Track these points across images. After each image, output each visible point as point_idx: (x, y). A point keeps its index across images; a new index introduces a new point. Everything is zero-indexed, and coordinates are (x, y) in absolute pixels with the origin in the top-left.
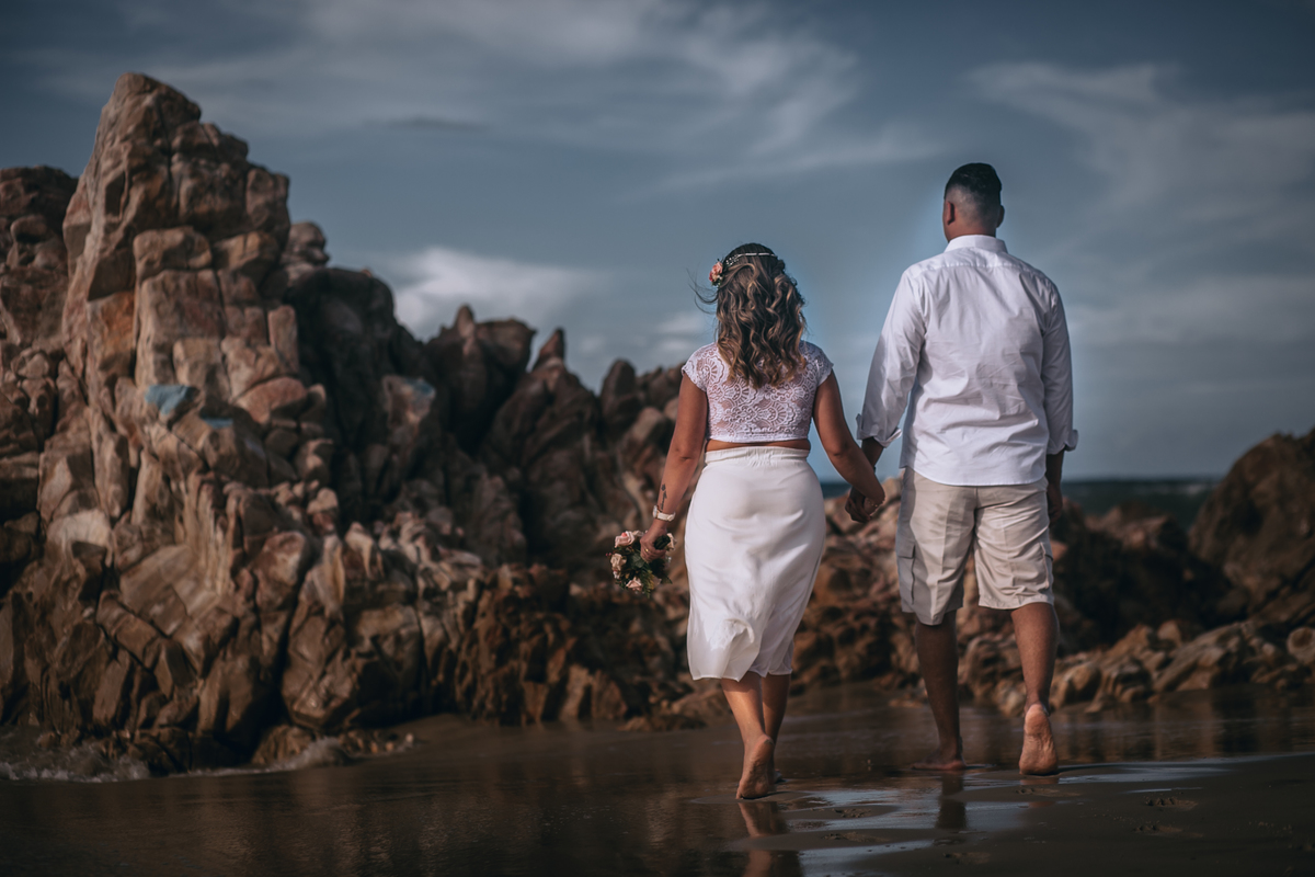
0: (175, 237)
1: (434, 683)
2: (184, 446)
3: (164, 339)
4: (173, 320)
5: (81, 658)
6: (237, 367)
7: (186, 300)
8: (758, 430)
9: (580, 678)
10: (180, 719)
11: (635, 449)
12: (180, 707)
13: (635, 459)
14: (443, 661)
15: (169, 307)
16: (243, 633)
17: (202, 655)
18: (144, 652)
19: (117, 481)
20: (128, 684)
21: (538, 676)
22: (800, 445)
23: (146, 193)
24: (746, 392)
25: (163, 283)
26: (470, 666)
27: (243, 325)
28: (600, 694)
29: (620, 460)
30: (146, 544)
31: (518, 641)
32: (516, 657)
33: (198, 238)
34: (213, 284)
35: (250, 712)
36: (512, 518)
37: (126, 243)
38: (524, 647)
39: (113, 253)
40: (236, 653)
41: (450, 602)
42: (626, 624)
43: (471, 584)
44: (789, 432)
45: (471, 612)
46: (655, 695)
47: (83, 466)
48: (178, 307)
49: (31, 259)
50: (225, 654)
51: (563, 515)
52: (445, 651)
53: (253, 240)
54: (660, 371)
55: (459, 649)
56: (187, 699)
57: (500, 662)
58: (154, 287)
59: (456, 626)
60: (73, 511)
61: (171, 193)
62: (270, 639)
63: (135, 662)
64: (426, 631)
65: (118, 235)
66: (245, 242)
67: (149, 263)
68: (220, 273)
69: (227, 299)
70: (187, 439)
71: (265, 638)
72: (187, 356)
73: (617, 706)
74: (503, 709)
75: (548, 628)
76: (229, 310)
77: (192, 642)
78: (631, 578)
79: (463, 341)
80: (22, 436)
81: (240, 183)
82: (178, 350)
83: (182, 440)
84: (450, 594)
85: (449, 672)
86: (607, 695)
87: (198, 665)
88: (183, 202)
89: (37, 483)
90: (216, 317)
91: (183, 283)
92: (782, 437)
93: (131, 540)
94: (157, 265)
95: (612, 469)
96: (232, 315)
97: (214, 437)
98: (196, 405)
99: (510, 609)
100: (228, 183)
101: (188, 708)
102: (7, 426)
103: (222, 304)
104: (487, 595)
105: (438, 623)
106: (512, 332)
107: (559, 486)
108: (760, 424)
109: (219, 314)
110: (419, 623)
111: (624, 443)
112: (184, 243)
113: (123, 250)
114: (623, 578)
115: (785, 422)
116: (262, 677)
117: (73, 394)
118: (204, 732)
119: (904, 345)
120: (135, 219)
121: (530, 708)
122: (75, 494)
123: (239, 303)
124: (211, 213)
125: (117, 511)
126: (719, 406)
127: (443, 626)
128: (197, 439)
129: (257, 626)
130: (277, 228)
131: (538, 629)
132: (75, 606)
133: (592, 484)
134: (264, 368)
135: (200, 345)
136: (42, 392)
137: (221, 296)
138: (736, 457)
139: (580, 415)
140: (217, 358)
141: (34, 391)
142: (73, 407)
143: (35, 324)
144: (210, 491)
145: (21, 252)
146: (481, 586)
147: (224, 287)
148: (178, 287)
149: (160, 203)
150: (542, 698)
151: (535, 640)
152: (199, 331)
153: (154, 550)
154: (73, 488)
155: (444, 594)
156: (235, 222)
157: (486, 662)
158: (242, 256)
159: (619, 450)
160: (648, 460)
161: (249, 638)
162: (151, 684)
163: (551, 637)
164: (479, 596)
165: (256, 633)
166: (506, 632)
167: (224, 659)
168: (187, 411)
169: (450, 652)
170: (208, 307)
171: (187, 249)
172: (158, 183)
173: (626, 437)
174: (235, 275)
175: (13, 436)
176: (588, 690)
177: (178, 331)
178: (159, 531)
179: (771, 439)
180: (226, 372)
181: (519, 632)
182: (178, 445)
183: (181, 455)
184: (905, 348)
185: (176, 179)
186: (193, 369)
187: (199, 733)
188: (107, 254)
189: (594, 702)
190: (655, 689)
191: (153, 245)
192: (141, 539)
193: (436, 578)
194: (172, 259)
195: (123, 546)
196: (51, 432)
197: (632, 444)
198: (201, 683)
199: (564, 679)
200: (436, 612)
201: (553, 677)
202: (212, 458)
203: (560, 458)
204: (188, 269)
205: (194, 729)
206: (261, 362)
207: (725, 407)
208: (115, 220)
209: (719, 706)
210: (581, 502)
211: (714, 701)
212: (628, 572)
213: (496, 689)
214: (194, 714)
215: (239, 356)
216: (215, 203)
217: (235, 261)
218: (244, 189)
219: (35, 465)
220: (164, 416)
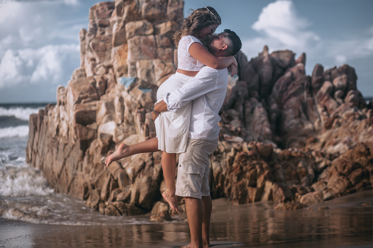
0: (140, 24)
1: (217, 187)
2: (133, 99)
3: (133, 61)
4: (137, 53)
5: (98, 175)
6: (158, 70)
7: (143, 46)
9: (269, 186)
10: (124, 199)
11: (321, 96)
12: (124, 195)
13: (321, 100)
14: (220, 178)
15: (136, 49)
16: (147, 167)
17: (132, 176)
18: (115, 174)
19: (119, 111)
20: (109, 185)
21: (254, 185)
23: (130, 8)
25: (135, 41)
26: (230, 180)
27: (164, 55)
28: (275, 192)
29: (316, 101)
30: (126, 134)
31: (246, 172)
32: (245, 178)
33: (149, 24)
34: (153, 40)
35: (147, 197)
36: (266, 123)
37: (123, 27)
38: (248, 174)
39: (120, 30)
40: (144, 175)
41: (224, 157)
42: (296, 164)
43: (232, 150)
45: (232, 160)
46: (298, 192)
47: (110, 106)
48: (140, 49)
49: (104, 33)
50: (140, 175)
51: (291, 121)
52: (221, 175)
53: (169, 24)
54: (335, 68)
55: (226, 174)
56: (127, 191)
57: (239, 179)
58: (131, 42)
59: (226, 165)
60: (106, 122)
61: (139, 8)
62: (156, 170)
63: (112, 177)
64: (214, 167)
65: (122, 24)
66: (166, 25)
67: (130, 33)
68: (156, 36)
69: (158, 46)
70: (135, 97)
71: (154, 170)
72: (140, 66)
73: (282, 197)
74: (240, 197)
75: (257, 167)
76: (159, 49)
77: (129, 171)
79: (264, 58)
80: (92, 95)
81: (165, 4)
82: (138, 64)
83: (132, 97)
84: (224, 154)
85: (222, 183)
86: (278, 192)
87: (131, 179)
88: (143, 11)
89: (95, 112)
90: (154, 52)
91: (142, 40)
93: (120, 132)
94: (133, 34)
95: (313, 103)
96: (160, 51)
97: (143, 96)
98: (138, 84)
99: (243, 160)
100: (160, 4)
101: (127, 195)
102: (87, 92)
103: (157, 48)
104: (238, 154)
105: (218, 164)
106: (286, 54)
107: (291, 111)
109: (155, 51)
110: (211, 164)
111: (318, 94)
112: (143, 26)
113: (123, 30)
116: (152, 184)
117: (111, 80)
118: (132, 204)
120: (126, 18)
121: (250, 197)
122: (107, 116)
123: (163, 47)
124: (153, 15)
125: (120, 122)
127: (220, 165)
128: (137, 96)
129: (152, 165)
130: (178, 19)
131: (253, 167)
132: (99, 156)
133: (305, 110)
134: (167, 70)
135: (145, 62)
136: (101, 80)
137: (156, 44)
139: (303, 84)
140: (151, 67)
141: (98, 79)
142: (112, 85)
143: (104, 56)
144: (139, 116)
145: (101, 30)
146: (236, 151)
147: (157, 41)
148: (140, 42)
149: (135, 12)
150: (254, 193)
151: (252, 171)
152: (147, 57)
153: (128, 136)
154: (107, 113)
155: (222, 153)
156: (162, 18)
157: (235, 179)
158: (165, 30)
159: (316, 97)
160: (326, 101)
161: (149, 169)
162: (116, 186)
163: (258, 170)
164: (235, 154)
165: (152, 168)
166: (241, 168)
167: (139, 177)
168: (134, 87)
169: (222, 175)
170: (151, 48)
171: (144, 28)
172: (134, 5)
173: (319, 92)
174: (162, 37)
175: (89, 95)
176: (271, 190)
177: (139, 57)
178: (130, 129)
180: (154, 72)
181: (246, 168)
182: (131, 99)
183: (133, 103)
185: (141, 3)
186: (142, 71)
187: (130, 204)
188: (118, 31)
189: (273, 195)
190: (299, 190)
191: (132, 27)
192: (124, 132)
193: (220, 147)
194: (138, 32)
195: (117, 135)
196: (104, 93)
197: (321, 94)
198: (132, 185)
199: (263, 186)
200: (218, 160)
201: (259, 185)
202: (143, 104)
203: (293, 100)
204: (145, 35)
205: (128, 203)
206: (166, 68)
208: (120, 18)
209: (319, 198)
210: (299, 116)
211: (317, 196)
213: (237, 190)
214: (129, 197)
215: (159, 66)
216: (155, 11)
217: (162, 32)
218: (167, 6)
219: (95, 105)
220: (126, 88)
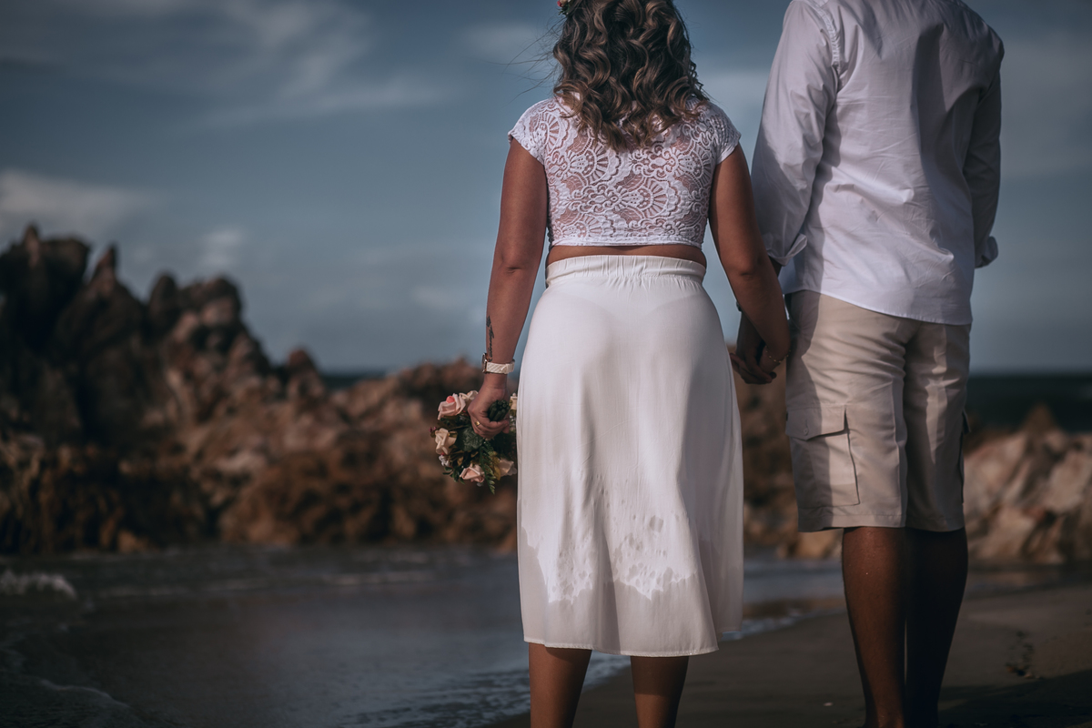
8: (623, 224)
9: (127, 541)
13: (178, 356)
14: (10, 529)
21: (92, 540)
22: (689, 253)
24: (603, 163)
26: (34, 532)
29: (164, 357)
31: (75, 510)
36: (71, 406)
38: (81, 516)
41: (17, 478)
42: (168, 498)
43: (35, 462)
44: (669, 230)
45: (35, 485)
51: (115, 404)
75: (101, 500)
78: (466, 465)
79: (30, 255)
84: (17, 471)
92: (659, 238)
95: (157, 366)
99: (69, 484)
104: (49, 471)
107: (112, 379)
108: (625, 214)
111: (166, 342)
114: (454, 465)
115: (665, 210)
119: (806, 110)
126: (562, 187)
131: (92, 500)
138: (587, 270)
139: (130, 318)
146: (43, 465)
151: (89, 510)
155: (12, 470)
159: (162, 350)
160: (189, 358)
163: (103, 507)
164: (41, 473)
166: (64, 503)
169: (17, 521)
173: (168, 338)
179: (644, 241)
181: (76, 503)
184: (807, 115)
193: (5, 458)
197: (174, 344)
199: (115, 542)
201: (105, 540)
207: (571, 188)
210: (131, 392)
212: (460, 455)
